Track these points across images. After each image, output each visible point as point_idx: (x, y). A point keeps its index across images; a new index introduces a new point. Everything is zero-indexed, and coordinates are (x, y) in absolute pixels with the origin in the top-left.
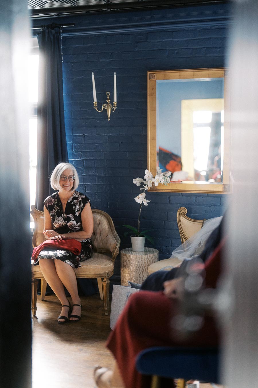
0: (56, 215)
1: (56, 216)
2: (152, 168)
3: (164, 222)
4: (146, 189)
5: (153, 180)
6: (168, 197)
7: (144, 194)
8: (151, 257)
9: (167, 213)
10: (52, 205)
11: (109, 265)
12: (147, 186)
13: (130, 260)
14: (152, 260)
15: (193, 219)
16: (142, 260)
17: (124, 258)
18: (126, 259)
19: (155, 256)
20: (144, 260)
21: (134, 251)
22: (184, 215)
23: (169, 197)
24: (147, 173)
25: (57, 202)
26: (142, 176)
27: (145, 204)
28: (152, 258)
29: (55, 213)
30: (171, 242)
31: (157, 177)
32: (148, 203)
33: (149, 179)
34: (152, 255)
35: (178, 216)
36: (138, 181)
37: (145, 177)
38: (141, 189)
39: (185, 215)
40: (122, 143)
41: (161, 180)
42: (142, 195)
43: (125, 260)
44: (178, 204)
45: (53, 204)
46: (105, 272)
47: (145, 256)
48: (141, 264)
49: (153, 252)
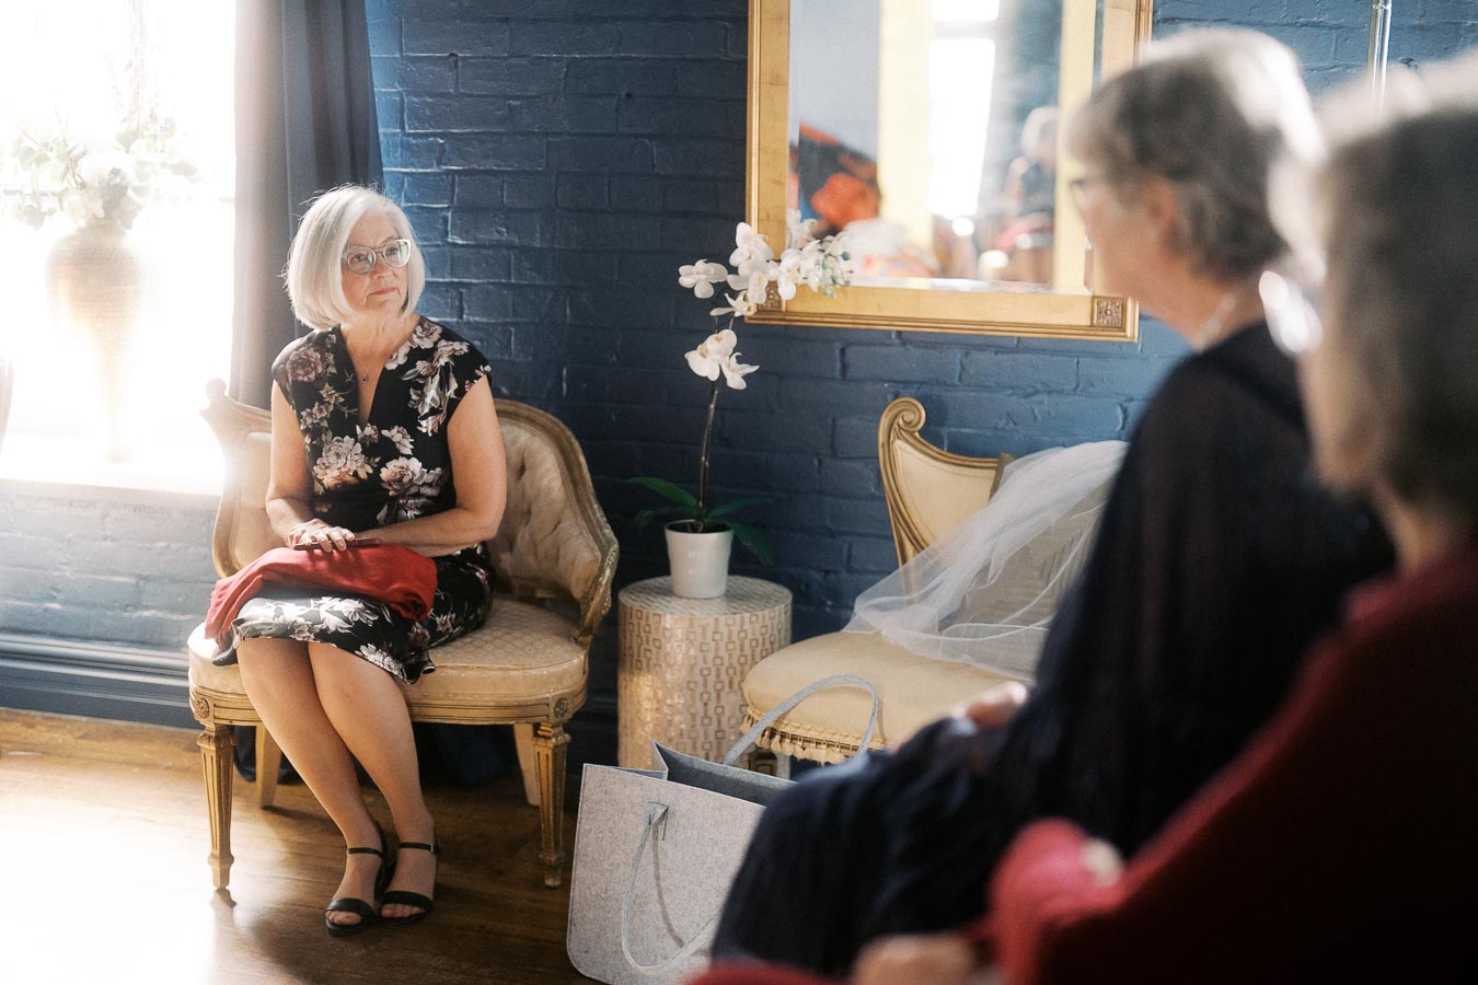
0: (327, 429)
1: (330, 434)
2: (768, 216)
3: (820, 462)
4: (737, 314)
5: (773, 272)
6: (838, 345)
7: (728, 338)
8: (758, 626)
9: (834, 420)
10: (309, 384)
11: (566, 665)
12: (745, 299)
13: (663, 640)
14: (764, 639)
15: (948, 451)
16: (717, 637)
17: (636, 627)
18: (642, 634)
19: (775, 621)
20: (726, 640)
21: (680, 597)
22: (911, 434)
23: (843, 351)
24: (747, 238)
25: (333, 370)
26: (721, 251)
27: (736, 381)
28: (764, 630)
29: (325, 418)
30: (845, 552)
31: (789, 259)
32: (746, 377)
33: (753, 268)
34: (764, 616)
35: (882, 438)
36: (703, 277)
37: (734, 259)
38: (714, 313)
39: (917, 434)
40: (629, 96)
41: (808, 271)
42: (718, 340)
43: (638, 636)
44: (885, 381)
45: (318, 377)
46: (548, 695)
47: (730, 621)
48: (710, 656)
49: (766, 600)
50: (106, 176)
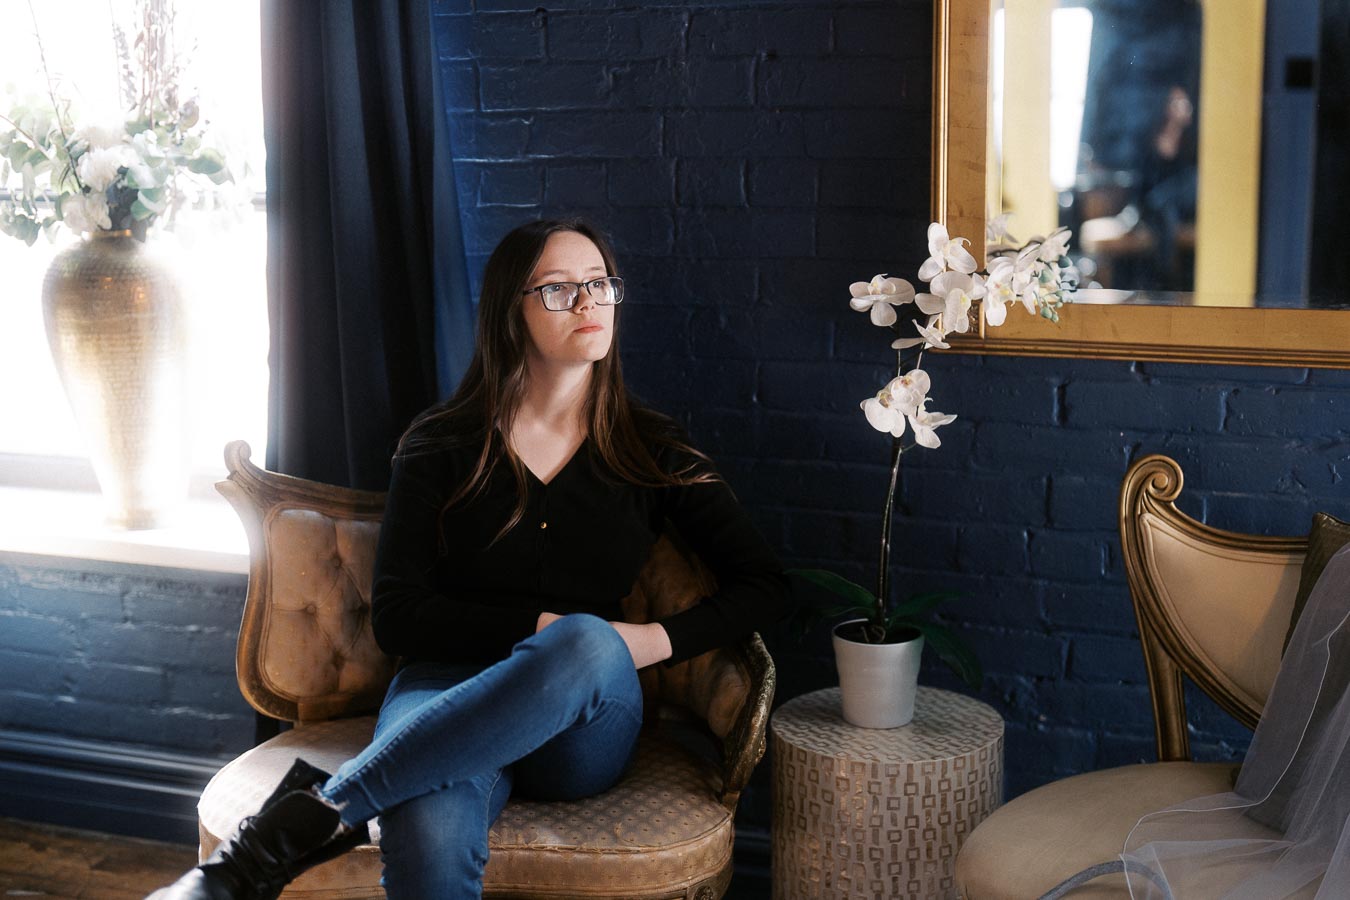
2: (961, 214)
3: (1029, 533)
4: (927, 346)
5: (977, 289)
6: (1055, 381)
7: (919, 380)
8: (965, 773)
11: (708, 840)
12: (936, 326)
15: (1207, 524)
19: (987, 763)
20: (922, 792)
22: (1166, 505)
24: (940, 243)
27: (927, 438)
28: (972, 777)
31: (998, 271)
33: (950, 285)
35: (1125, 511)
36: (883, 298)
37: (925, 272)
38: (896, 345)
39: (1173, 504)
42: (905, 383)
50: (112, 176)
